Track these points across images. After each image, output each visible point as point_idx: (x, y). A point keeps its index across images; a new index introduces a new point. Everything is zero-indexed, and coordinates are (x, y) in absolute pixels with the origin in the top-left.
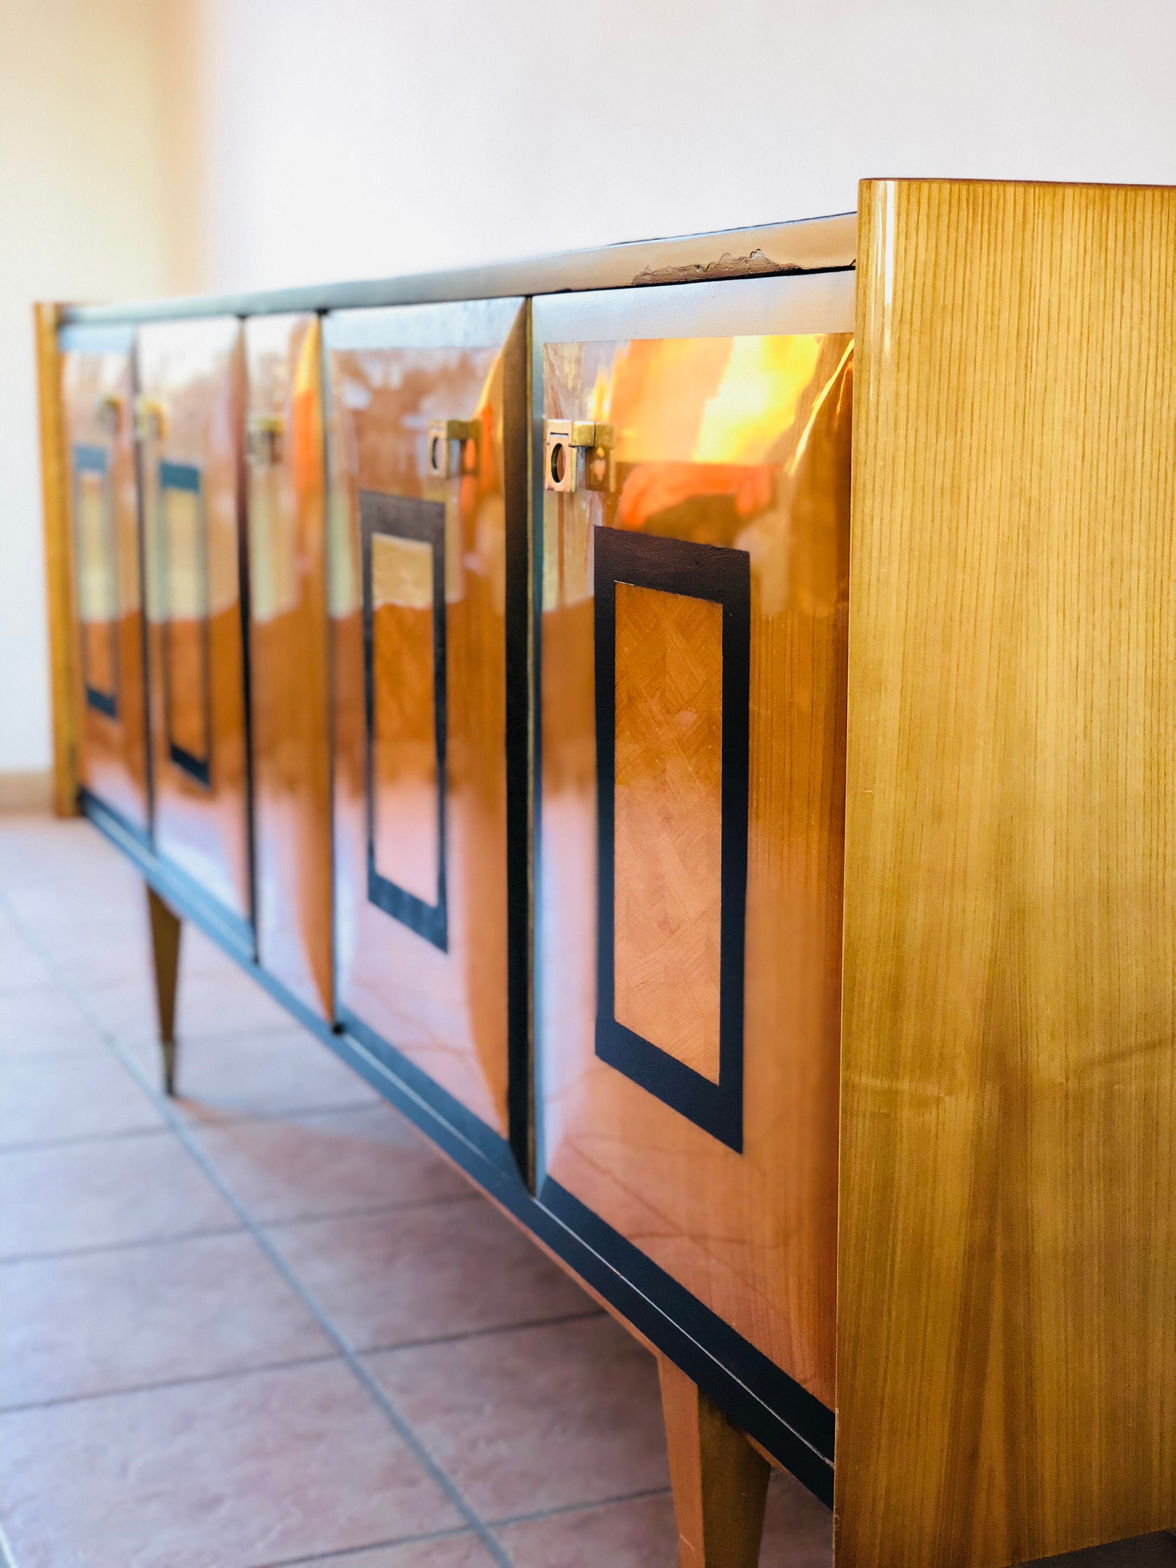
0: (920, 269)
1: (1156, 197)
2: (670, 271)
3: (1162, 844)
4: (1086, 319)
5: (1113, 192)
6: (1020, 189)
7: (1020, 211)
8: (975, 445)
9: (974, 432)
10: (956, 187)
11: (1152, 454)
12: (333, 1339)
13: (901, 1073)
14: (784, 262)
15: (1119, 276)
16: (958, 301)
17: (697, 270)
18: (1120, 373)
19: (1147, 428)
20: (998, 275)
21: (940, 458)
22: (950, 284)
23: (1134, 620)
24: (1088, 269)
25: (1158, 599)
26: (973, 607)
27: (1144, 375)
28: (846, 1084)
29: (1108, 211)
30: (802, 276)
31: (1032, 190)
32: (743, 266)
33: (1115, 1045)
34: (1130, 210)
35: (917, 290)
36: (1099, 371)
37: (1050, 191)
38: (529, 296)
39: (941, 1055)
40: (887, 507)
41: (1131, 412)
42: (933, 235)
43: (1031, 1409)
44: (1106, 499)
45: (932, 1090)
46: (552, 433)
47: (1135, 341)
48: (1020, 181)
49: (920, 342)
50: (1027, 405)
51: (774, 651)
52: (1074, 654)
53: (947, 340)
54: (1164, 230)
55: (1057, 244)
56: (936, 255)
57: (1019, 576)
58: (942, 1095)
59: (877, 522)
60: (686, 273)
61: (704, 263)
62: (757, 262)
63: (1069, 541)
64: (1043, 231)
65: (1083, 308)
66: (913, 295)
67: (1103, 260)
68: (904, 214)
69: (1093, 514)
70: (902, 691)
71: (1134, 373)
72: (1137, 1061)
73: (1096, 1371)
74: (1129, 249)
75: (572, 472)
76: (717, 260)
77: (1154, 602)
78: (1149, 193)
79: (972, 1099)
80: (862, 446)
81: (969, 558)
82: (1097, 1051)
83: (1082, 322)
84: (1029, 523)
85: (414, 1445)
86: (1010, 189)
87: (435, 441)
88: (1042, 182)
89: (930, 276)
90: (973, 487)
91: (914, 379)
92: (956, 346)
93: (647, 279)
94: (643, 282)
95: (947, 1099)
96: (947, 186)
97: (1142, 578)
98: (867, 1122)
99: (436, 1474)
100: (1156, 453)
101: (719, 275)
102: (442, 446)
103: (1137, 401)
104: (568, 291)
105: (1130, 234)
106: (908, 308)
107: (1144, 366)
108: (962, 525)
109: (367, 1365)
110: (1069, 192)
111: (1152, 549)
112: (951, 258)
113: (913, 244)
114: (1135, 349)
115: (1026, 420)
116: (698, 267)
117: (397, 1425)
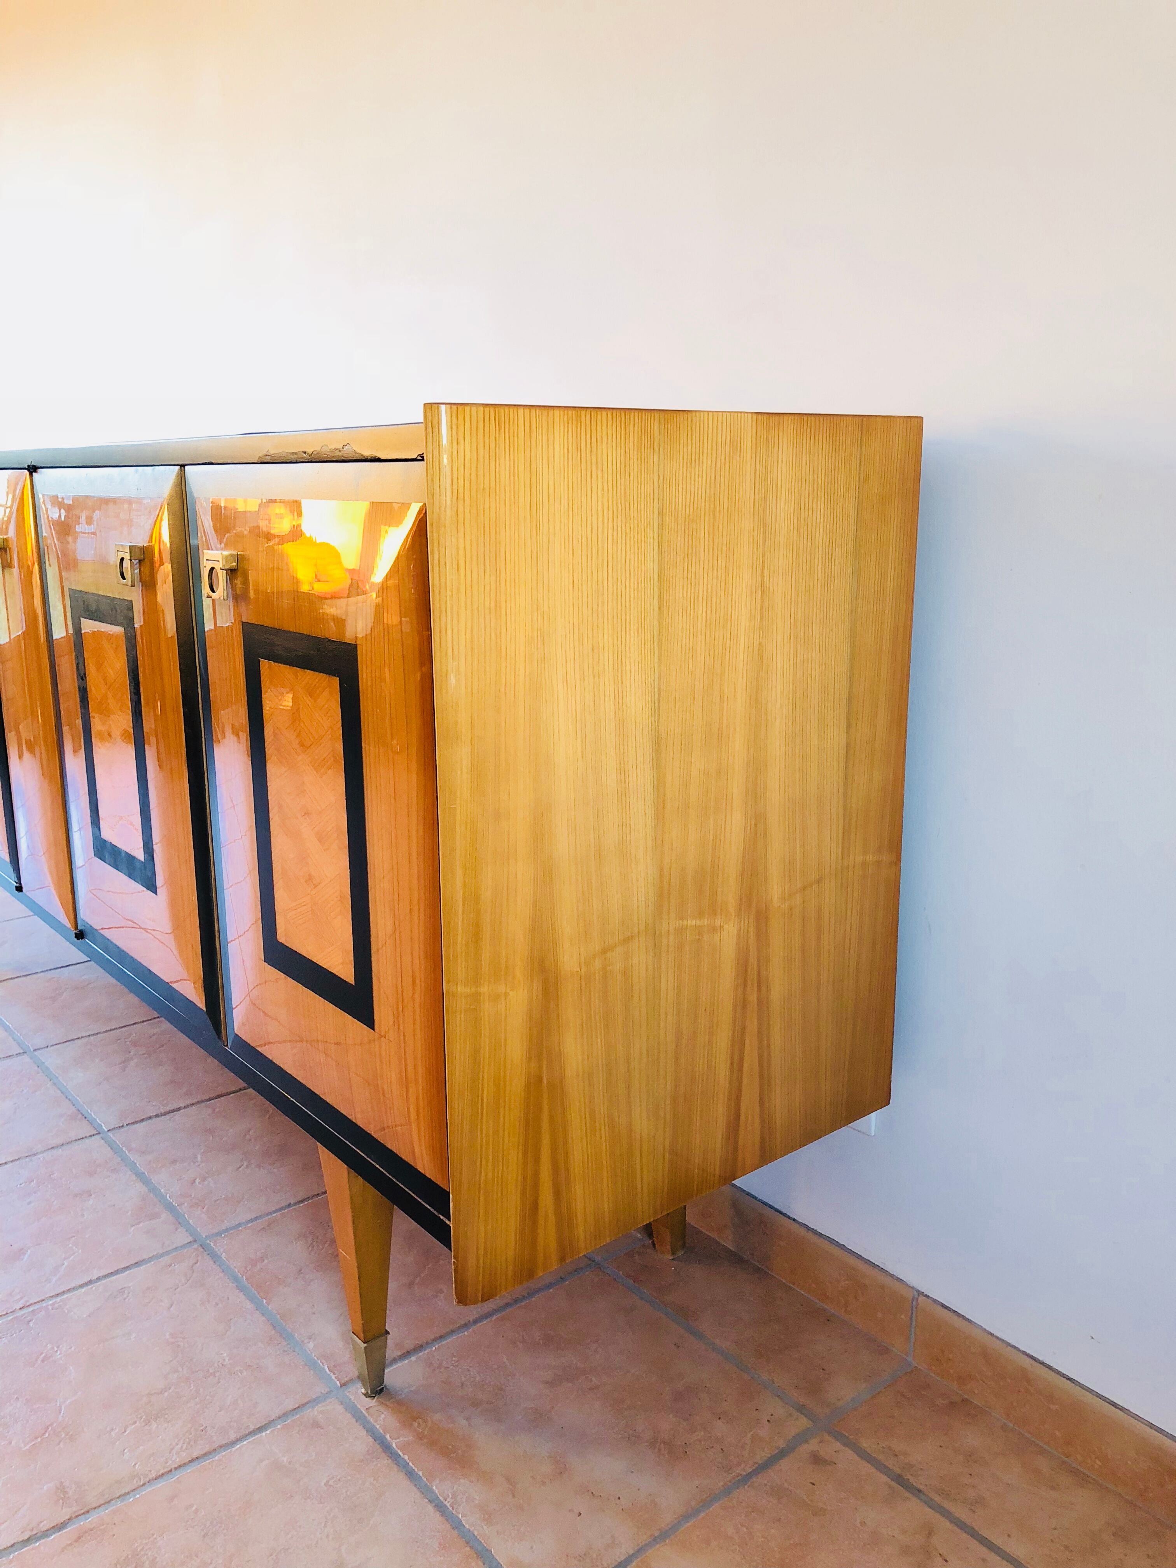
0: (467, 465)
1: (609, 415)
2: (285, 454)
3: (628, 818)
4: (570, 495)
5: (583, 412)
6: (527, 411)
7: (527, 425)
8: (508, 579)
9: (507, 570)
10: (487, 410)
11: (613, 580)
12: (91, 1122)
13: (482, 982)
14: (367, 453)
15: (589, 466)
16: (493, 485)
17: (304, 455)
18: (592, 529)
19: (609, 564)
20: (516, 468)
21: (487, 588)
22: (487, 474)
23: (607, 683)
24: (570, 463)
25: (620, 670)
26: (513, 683)
27: (606, 530)
28: (448, 992)
29: (581, 425)
30: (381, 463)
31: (534, 411)
32: (337, 453)
33: (607, 944)
34: (593, 423)
35: (466, 479)
36: (580, 528)
37: (545, 412)
38: (183, 466)
39: (506, 967)
40: (455, 622)
41: (600, 554)
42: (474, 440)
43: (567, 1170)
44: (588, 611)
45: (502, 989)
46: (207, 560)
47: (600, 508)
48: (527, 406)
49: (470, 512)
50: (539, 552)
51: (378, 710)
52: (574, 708)
53: (487, 511)
54: (614, 436)
55: (551, 448)
56: (477, 455)
57: (539, 661)
58: (508, 991)
59: (449, 632)
60: (296, 456)
61: (310, 451)
62: (347, 452)
63: (568, 638)
64: (542, 439)
65: (568, 488)
66: (464, 481)
67: (579, 456)
68: (454, 427)
69: (581, 619)
70: (471, 741)
71: (600, 530)
72: (619, 950)
73: (603, 1139)
74: (594, 449)
75: (224, 587)
76: (318, 449)
77: (618, 672)
78: (604, 413)
79: (526, 990)
80: (436, 582)
81: (508, 652)
82: (597, 949)
83: (568, 498)
84: (544, 627)
85: (154, 1190)
86: (521, 411)
87: (122, 559)
88: (540, 406)
89: (474, 469)
90: (509, 606)
91: (468, 538)
92: (493, 515)
93: (268, 459)
94: (265, 461)
95: (511, 993)
96: (481, 409)
97: (611, 657)
98: (462, 1016)
99: (170, 1208)
100: (615, 580)
101: (320, 460)
102: (127, 564)
103: (603, 547)
104: (211, 463)
105: (594, 440)
106: (461, 490)
107: (606, 525)
108: (503, 631)
109: (116, 1137)
110: (557, 412)
111: (616, 639)
112: (487, 457)
113: (462, 447)
114: (600, 514)
115: (538, 562)
116: (305, 453)
117: (140, 1176)
